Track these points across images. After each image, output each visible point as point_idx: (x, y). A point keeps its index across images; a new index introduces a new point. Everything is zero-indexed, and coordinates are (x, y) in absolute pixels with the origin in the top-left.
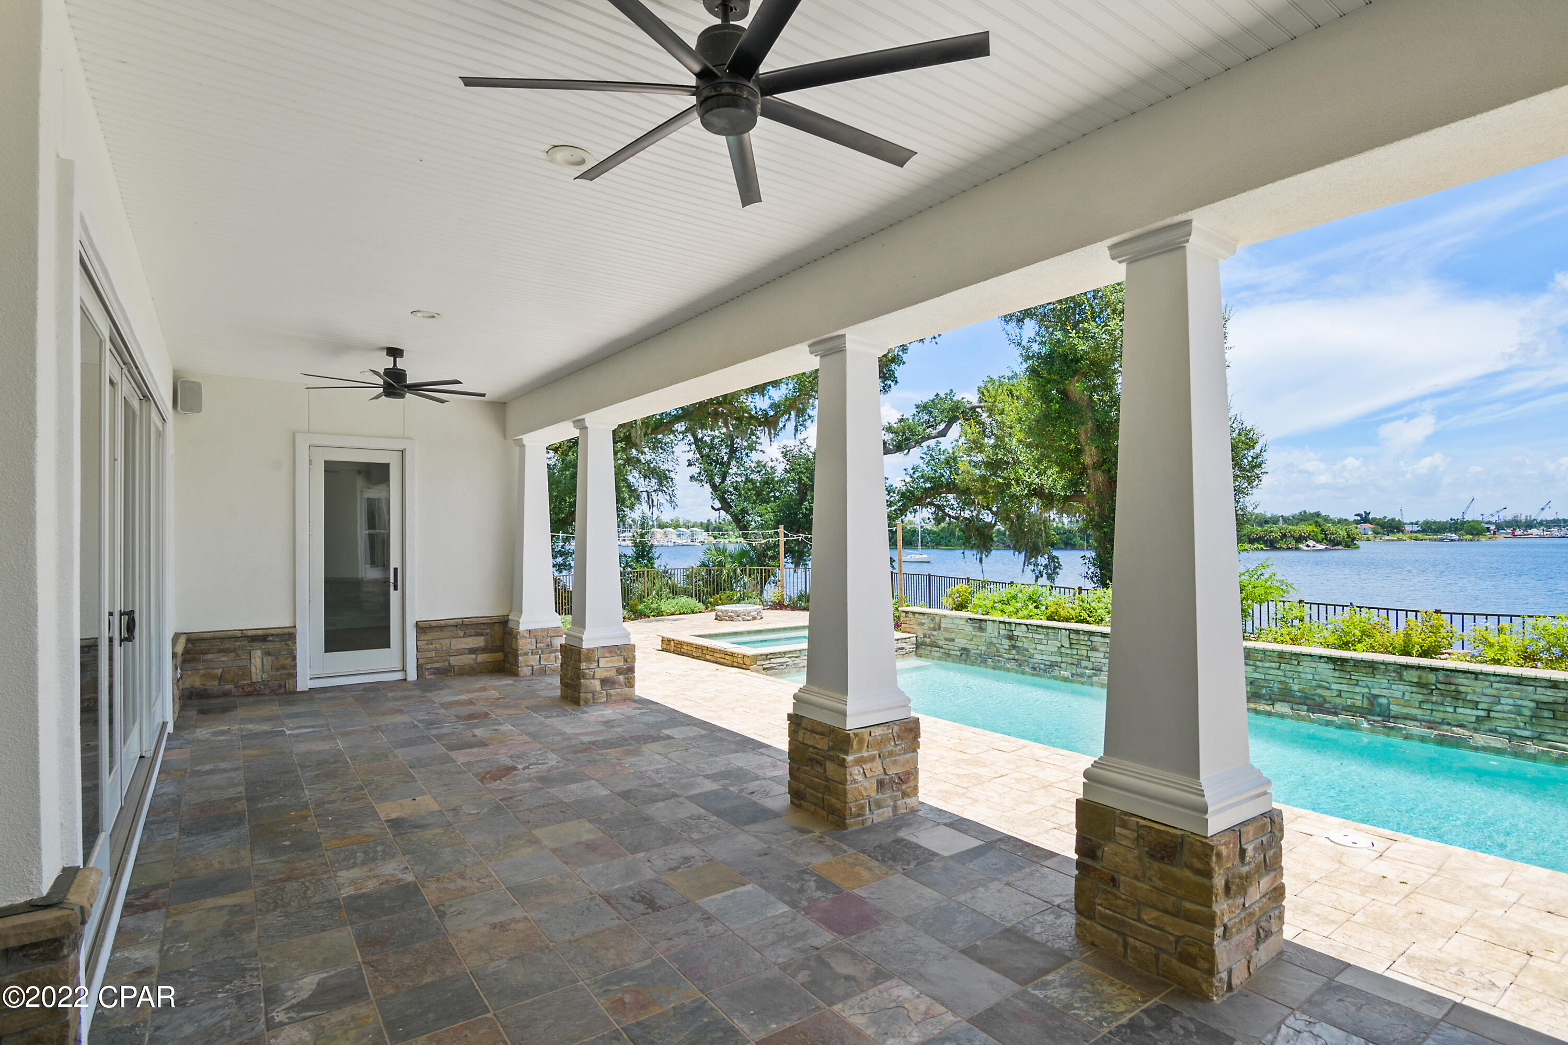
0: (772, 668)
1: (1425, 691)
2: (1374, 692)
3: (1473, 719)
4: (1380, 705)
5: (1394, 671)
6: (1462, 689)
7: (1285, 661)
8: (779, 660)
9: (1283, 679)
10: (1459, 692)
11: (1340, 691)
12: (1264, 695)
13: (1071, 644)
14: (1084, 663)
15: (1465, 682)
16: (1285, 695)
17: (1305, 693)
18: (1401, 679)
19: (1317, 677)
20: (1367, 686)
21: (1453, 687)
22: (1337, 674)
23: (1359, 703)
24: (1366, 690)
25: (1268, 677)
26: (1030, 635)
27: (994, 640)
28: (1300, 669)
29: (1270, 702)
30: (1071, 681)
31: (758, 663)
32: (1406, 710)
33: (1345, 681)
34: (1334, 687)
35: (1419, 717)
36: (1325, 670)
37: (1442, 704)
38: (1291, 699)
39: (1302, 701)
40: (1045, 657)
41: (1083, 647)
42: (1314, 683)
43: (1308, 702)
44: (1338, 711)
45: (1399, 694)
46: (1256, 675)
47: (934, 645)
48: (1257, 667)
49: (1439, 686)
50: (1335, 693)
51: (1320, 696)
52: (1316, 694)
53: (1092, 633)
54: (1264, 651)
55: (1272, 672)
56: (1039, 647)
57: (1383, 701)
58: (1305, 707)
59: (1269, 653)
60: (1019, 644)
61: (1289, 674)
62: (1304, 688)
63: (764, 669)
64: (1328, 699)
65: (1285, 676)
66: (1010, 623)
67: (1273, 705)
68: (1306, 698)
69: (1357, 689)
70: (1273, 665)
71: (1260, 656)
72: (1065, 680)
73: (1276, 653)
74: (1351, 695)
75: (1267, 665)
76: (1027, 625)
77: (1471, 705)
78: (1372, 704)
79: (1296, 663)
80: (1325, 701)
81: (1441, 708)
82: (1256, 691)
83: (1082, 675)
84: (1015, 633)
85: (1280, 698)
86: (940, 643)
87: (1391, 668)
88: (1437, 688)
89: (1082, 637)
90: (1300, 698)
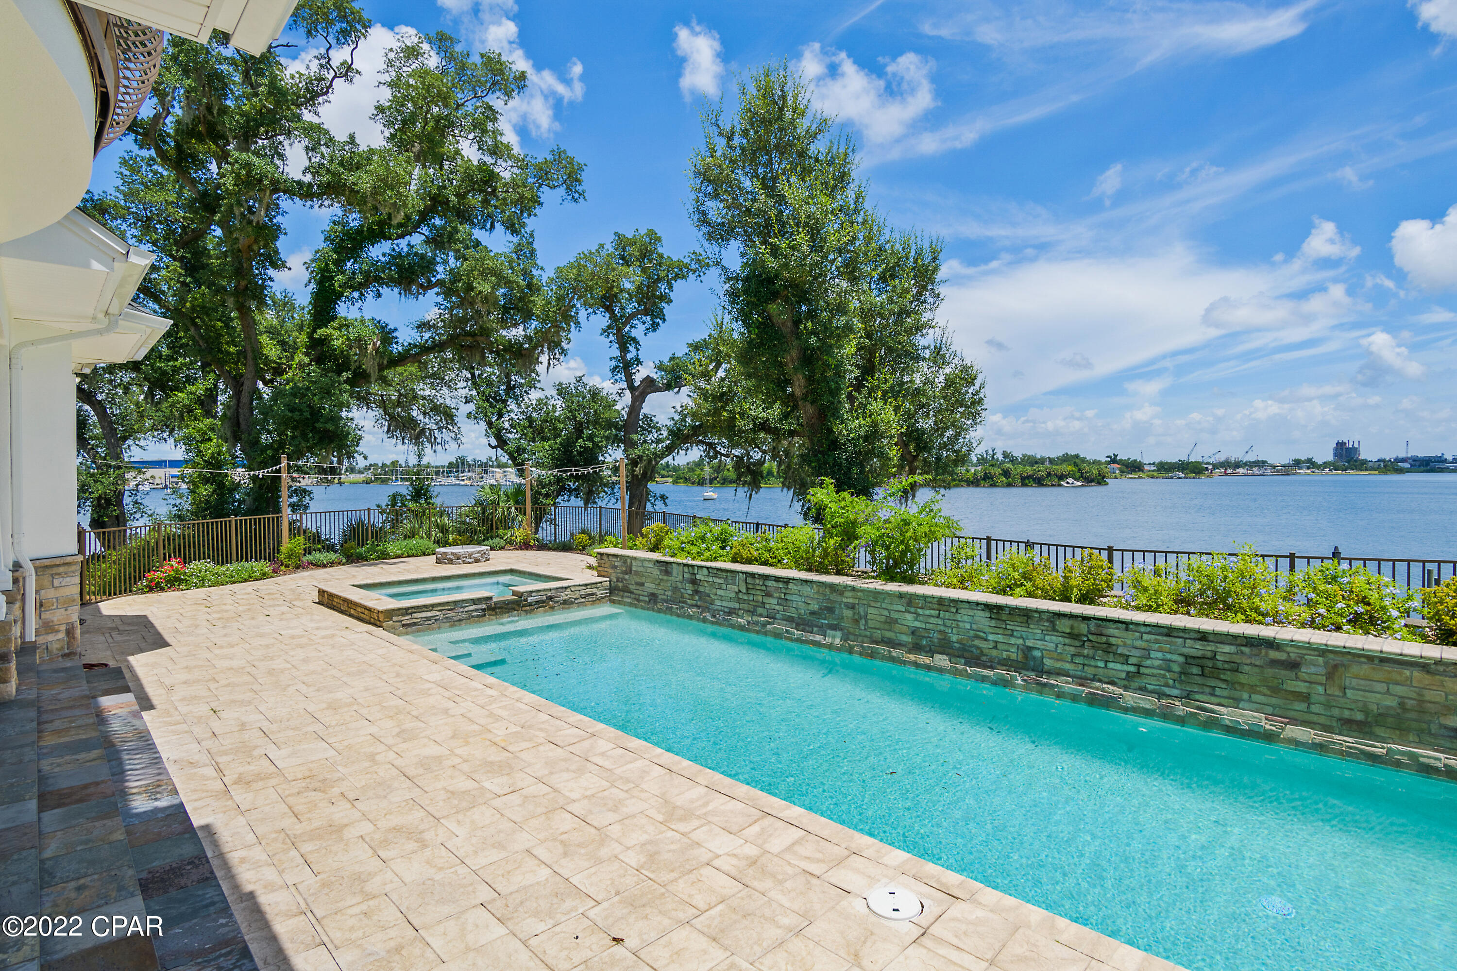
0: (415, 624)
1: (1077, 643)
2: (1029, 643)
3: (1123, 675)
4: (1034, 658)
5: (1048, 620)
6: (1113, 640)
7: (945, 608)
8: (424, 615)
9: (942, 628)
10: (1110, 645)
11: (996, 642)
12: (924, 646)
13: (748, 589)
14: (760, 610)
15: (1116, 632)
16: (944, 647)
17: (963, 644)
18: (1054, 629)
19: (974, 627)
20: (1022, 637)
21: (1104, 639)
22: (993, 623)
23: (1014, 656)
24: (1020, 641)
25: (929, 626)
26: (711, 579)
27: (679, 585)
28: (958, 617)
29: (929, 655)
30: (747, 630)
31: (395, 618)
32: (1058, 665)
33: (1001, 631)
34: (991, 637)
35: (1071, 672)
36: (982, 618)
37: (1093, 658)
38: (950, 651)
39: (960, 653)
40: (725, 604)
41: (758, 593)
42: (972, 633)
43: (966, 654)
44: (994, 664)
45: (1051, 646)
46: (917, 624)
47: (626, 590)
48: (918, 615)
49: (1090, 637)
50: (992, 645)
51: (978, 648)
52: (974, 646)
53: (766, 577)
54: (925, 597)
55: (932, 620)
56: (719, 592)
57: (1037, 654)
58: (963, 661)
59: (928, 600)
60: (701, 589)
61: (948, 623)
62: (962, 639)
63: (404, 625)
64: (985, 651)
65: (944, 625)
66: (693, 566)
67: (932, 657)
68: (965, 650)
69: (1013, 641)
70: (933, 612)
71: (921, 603)
72: (741, 628)
73: (935, 600)
74: (1006, 647)
75: (928, 612)
76: (707, 568)
77: (1121, 659)
78: (1026, 657)
79: (954, 610)
80: (982, 654)
81: (1093, 663)
82: (917, 641)
83: (756, 623)
84: (698, 577)
85: (940, 649)
86: (632, 587)
87: (1044, 616)
88: (1089, 640)
89: (757, 581)
90: (958, 649)
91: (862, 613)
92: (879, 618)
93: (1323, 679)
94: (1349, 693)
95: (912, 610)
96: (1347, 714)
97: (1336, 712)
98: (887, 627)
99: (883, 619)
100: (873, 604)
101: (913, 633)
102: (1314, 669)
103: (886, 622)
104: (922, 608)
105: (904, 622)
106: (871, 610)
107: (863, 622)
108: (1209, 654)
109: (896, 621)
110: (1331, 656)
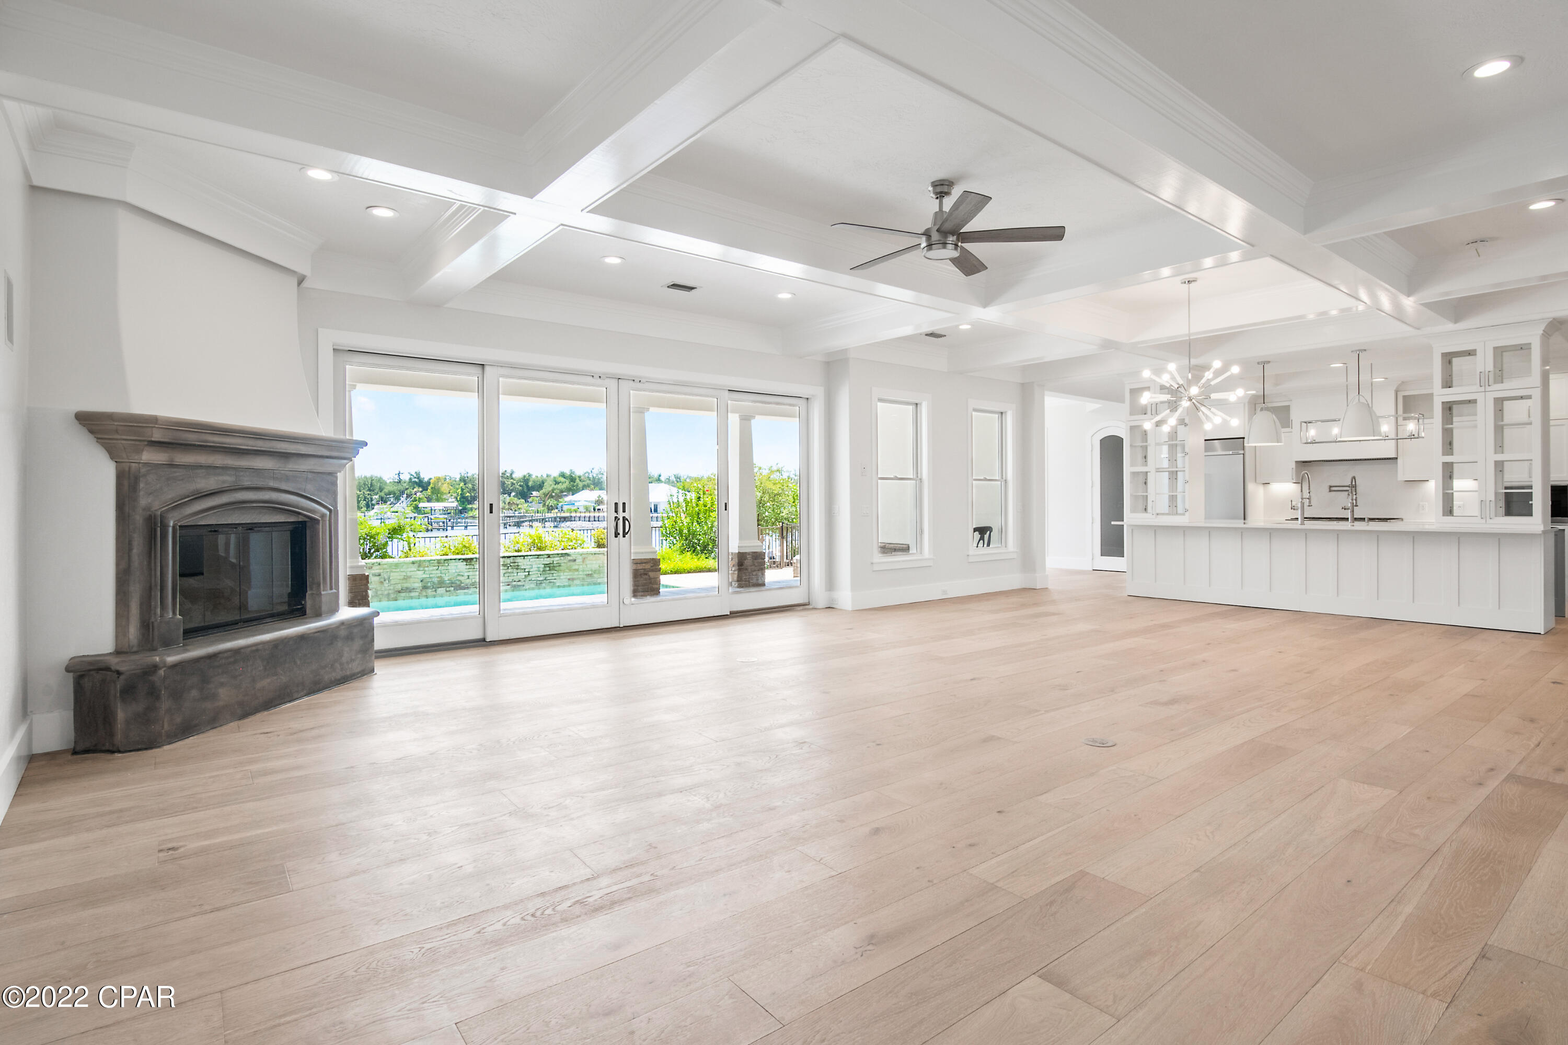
1: (506, 568)
3: (524, 577)
6: (520, 564)
7: (441, 564)
10: (518, 566)
11: (469, 576)
12: (430, 586)
15: (521, 560)
16: (441, 584)
17: (451, 581)
19: (457, 571)
21: (516, 564)
22: (468, 567)
25: (431, 576)
28: (449, 567)
29: (434, 590)
33: (471, 570)
34: (465, 574)
36: (462, 565)
37: (513, 573)
38: (445, 585)
39: (450, 585)
42: (456, 574)
43: (453, 585)
44: (469, 586)
46: (424, 576)
48: (425, 571)
49: (511, 564)
50: (467, 577)
52: (457, 580)
54: (430, 561)
55: (434, 572)
58: (453, 588)
59: (432, 562)
61: (443, 572)
62: (451, 578)
64: (463, 581)
65: (441, 573)
67: (436, 591)
68: (452, 583)
70: (435, 568)
71: (427, 564)
73: (436, 561)
74: (474, 577)
75: (431, 568)
77: (523, 571)
79: (447, 564)
80: (461, 583)
81: (512, 575)
82: (425, 585)
85: (439, 586)
88: (511, 566)
90: (449, 583)
91: (386, 577)
92: (399, 578)
93: (581, 563)
94: (588, 566)
95: (422, 569)
96: (588, 573)
97: (585, 573)
98: (404, 581)
99: (402, 577)
100: (394, 570)
101: (422, 581)
102: (579, 560)
103: (404, 579)
104: (428, 567)
105: (416, 577)
106: (392, 574)
107: (387, 582)
108: (552, 562)
109: (410, 577)
110: (583, 555)
